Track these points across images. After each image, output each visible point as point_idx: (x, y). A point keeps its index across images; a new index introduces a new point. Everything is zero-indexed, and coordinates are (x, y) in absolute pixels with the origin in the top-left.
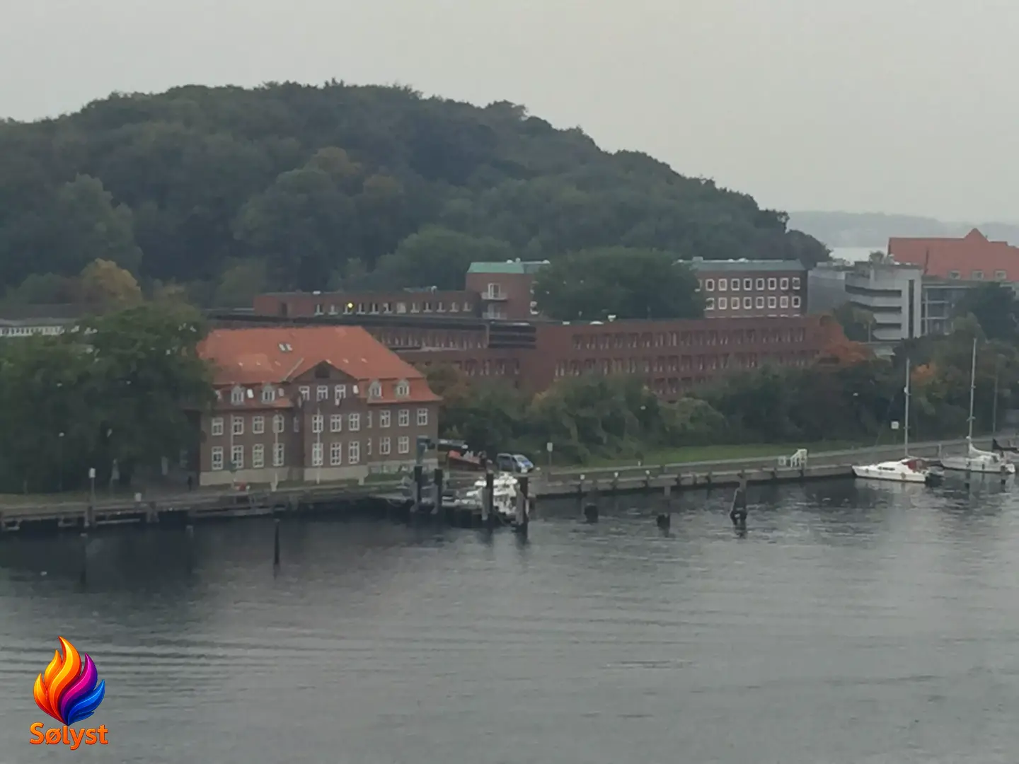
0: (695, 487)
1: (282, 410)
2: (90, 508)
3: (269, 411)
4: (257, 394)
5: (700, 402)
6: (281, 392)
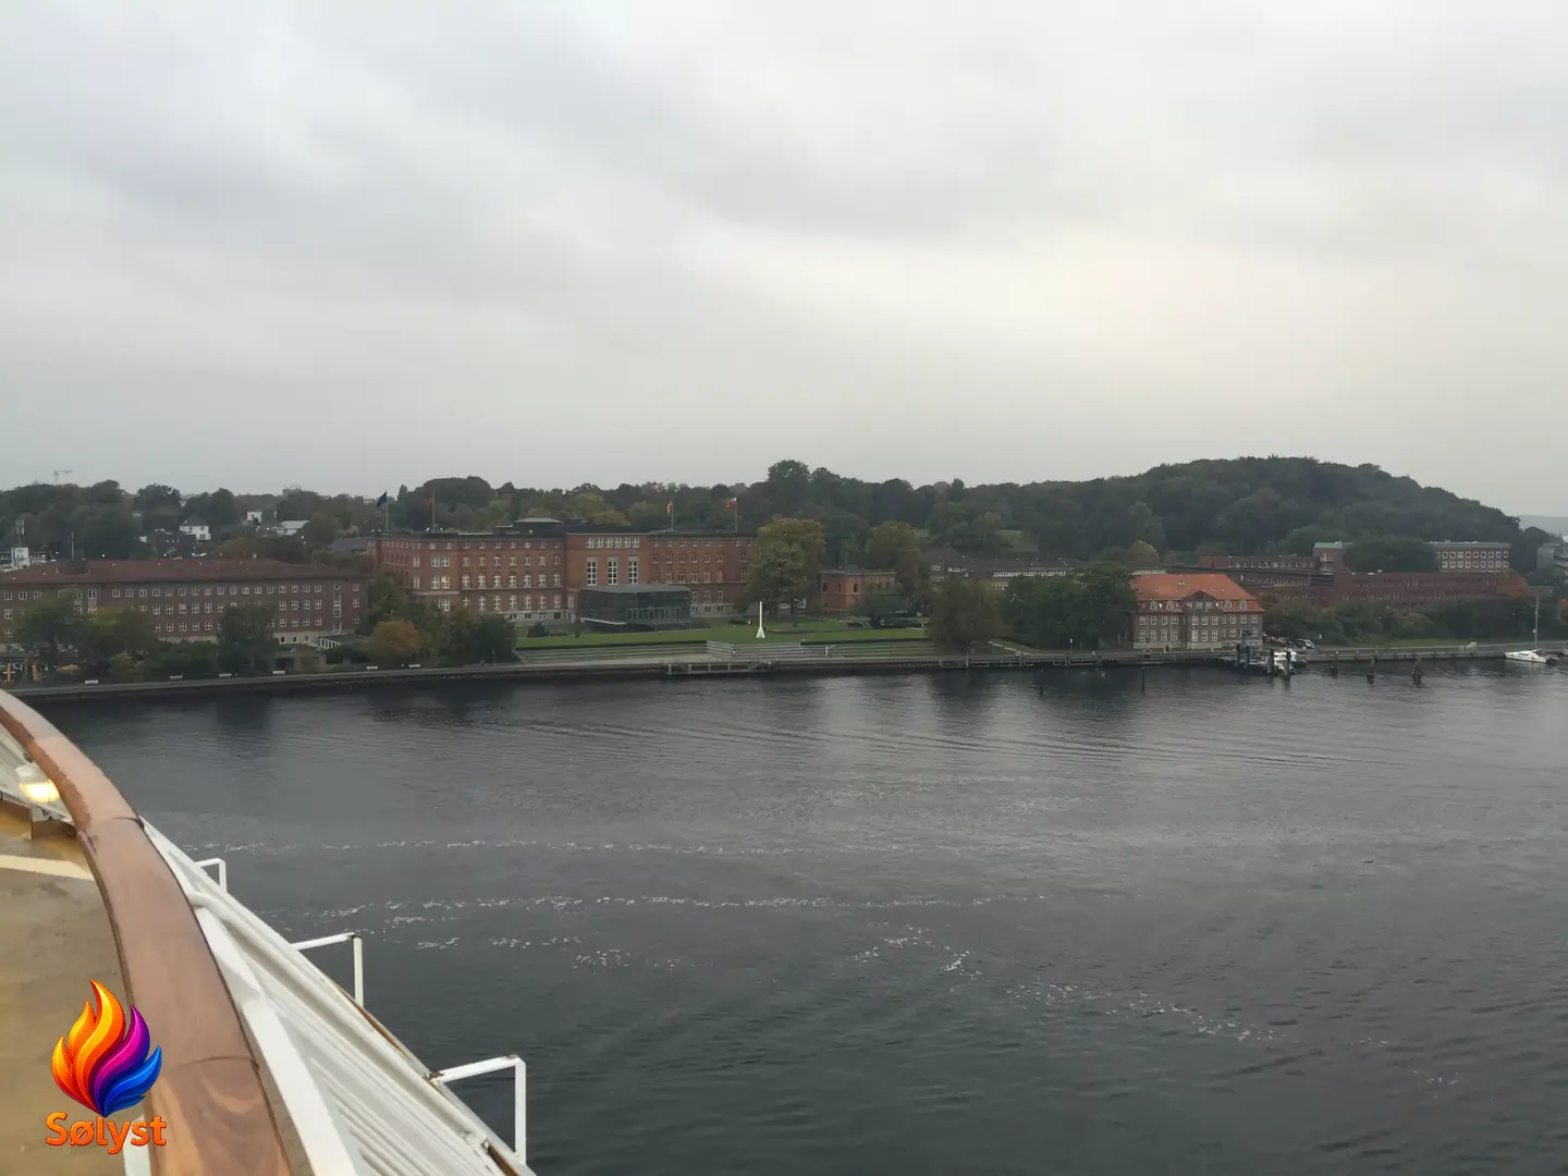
0: (1405, 660)
1: (1178, 614)
2: (1068, 658)
3: (1169, 614)
4: (1164, 605)
5: (1421, 616)
6: (1177, 605)
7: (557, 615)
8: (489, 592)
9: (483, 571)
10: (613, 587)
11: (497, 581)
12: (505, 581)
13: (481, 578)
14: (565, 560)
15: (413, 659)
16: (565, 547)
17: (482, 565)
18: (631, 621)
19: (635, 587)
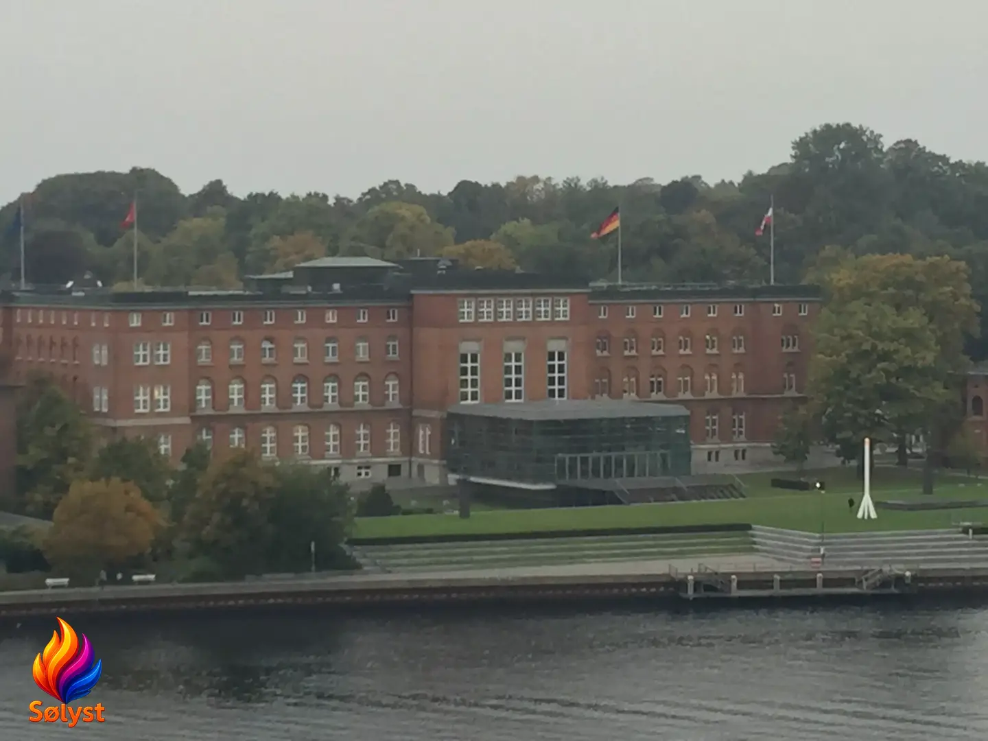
7: (394, 470)
8: (251, 420)
9: (238, 372)
10: (515, 408)
11: (267, 396)
12: (284, 398)
13: (236, 388)
14: (410, 348)
15: (139, 565)
16: (410, 321)
17: (236, 359)
18: (567, 481)
19: (563, 408)
